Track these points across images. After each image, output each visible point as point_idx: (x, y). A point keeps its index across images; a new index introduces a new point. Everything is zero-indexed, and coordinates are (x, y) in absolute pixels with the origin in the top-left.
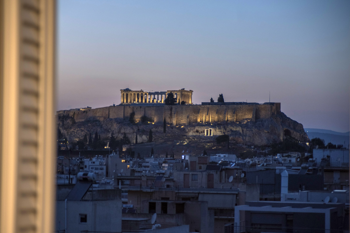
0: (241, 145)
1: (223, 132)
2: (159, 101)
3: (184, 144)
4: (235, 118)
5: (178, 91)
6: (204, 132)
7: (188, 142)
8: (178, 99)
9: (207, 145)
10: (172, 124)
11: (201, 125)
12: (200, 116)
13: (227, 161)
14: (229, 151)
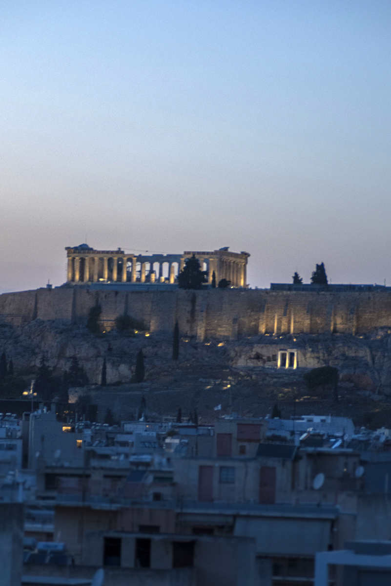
0: (368, 393)
1: (324, 360)
2: (163, 279)
3: (225, 388)
4: (355, 323)
5: (212, 253)
6: (275, 358)
7: (233, 383)
8: (211, 274)
9: (281, 393)
10: (193, 337)
11: (268, 340)
12: (265, 317)
13: (321, 433)
14: (335, 408)
